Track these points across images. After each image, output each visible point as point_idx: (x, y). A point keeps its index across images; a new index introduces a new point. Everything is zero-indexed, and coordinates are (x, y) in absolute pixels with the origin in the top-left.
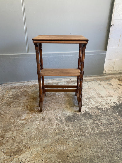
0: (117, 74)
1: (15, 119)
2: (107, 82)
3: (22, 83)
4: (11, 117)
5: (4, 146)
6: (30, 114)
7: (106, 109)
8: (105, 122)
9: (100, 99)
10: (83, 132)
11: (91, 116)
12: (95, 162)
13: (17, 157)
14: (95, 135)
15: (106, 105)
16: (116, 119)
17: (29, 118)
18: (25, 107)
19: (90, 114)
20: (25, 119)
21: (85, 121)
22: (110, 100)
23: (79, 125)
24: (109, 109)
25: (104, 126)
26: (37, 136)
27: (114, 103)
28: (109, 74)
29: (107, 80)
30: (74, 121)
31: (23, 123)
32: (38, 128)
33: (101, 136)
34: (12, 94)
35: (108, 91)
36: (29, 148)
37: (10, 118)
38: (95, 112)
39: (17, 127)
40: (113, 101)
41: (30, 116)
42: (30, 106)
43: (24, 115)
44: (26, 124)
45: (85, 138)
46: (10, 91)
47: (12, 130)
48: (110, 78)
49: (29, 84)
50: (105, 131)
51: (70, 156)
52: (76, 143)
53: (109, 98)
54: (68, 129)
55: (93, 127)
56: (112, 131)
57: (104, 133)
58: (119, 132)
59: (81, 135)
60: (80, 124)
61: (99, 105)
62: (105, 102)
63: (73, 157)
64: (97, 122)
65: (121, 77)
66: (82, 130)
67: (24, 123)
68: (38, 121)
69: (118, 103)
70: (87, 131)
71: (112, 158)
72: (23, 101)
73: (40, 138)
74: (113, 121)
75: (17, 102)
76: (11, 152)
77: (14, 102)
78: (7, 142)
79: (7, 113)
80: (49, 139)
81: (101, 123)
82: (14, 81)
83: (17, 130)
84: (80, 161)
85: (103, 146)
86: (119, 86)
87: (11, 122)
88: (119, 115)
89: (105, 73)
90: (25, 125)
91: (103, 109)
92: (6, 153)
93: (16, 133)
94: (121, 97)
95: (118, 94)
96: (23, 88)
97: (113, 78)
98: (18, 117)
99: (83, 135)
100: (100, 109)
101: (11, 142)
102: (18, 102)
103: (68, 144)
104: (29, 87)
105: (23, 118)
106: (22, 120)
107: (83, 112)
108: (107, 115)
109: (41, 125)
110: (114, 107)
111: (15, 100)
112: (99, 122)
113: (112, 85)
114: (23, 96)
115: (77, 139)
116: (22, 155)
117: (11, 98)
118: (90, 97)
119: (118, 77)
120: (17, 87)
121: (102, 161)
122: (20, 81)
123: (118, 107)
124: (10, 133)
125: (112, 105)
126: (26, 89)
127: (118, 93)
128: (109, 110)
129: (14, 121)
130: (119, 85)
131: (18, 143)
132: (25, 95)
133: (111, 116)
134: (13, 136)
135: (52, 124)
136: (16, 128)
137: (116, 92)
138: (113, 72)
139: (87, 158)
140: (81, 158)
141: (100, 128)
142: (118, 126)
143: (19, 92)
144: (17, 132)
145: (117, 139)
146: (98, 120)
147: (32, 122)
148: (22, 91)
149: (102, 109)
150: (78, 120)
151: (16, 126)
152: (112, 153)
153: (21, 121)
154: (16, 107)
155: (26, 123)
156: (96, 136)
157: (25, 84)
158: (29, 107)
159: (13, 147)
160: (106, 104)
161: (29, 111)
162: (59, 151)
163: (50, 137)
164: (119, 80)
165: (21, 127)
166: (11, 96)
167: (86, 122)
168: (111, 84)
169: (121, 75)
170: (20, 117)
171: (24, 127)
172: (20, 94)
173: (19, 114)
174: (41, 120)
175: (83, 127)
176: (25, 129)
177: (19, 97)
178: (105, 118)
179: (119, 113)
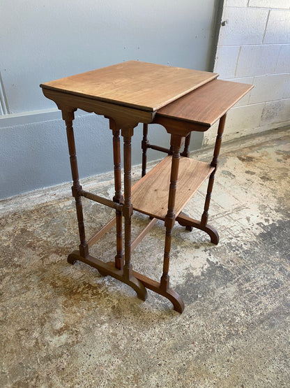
0: (231, 143)
1: (36, 334)
4: (21, 333)
6: (72, 305)
7: (249, 246)
8: (262, 283)
9: (227, 220)
10: (230, 325)
11: (227, 272)
14: (259, 324)
15: (245, 235)
16: (281, 270)
17: (77, 319)
18: (49, 286)
19: (221, 267)
20: (66, 328)
21: (220, 291)
22: (248, 219)
23: (211, 307)
24: (256, 245)
25: (264, 293)
26: (126, 374)
27: (258, 224)
30: (196, 298)
31: (67, 344)
32: (116, 347)
33: (272, 325)
35: (233, 194)
37: (18, 337)
38: (232, 261)
39: (54, 360)
40: (254, 220)
41: (75, 313)
42: (59, 279)
43: (56, 316)
44: (77, 342)
45: (241, 340)
47: (45, 375)
49: (24, 206)
50: (274, 306)
52: (228, 361)
53: (243, 214)
54: (192, 325)
55: (245, 302)
57: (275, 314)
59: (230, 336)
60: (211, 302)
61: (230, 236)
62: (239, 228)
64: (247, 285)
65: (241, 150)
66: (226, 319)
67: (70, 341)
68: (105, 322)
69: (267, 224)
70: (238, 319)
72: (34, 269)
73: (136, 378)
74: (278, 275)
75: (15, 273)
77: (8, 278)
80: (162, 373)
81: (258, 288)
83: (60, 371)
85: (287, 350)
86: (249, 176)
87: (30, 350)
88: (282, 256)
89: (207, 145)
90: (76, 347)
91: (245, 248)
93: (62, 383)
94: (266, 207)
95: (257, 199)
96: (9, 220)
97: (228, 155)
98: (42, 325)
100: (238, 250)
102: (18, 275)
103: (212, 371)
104: (28, 214)
105: (59, 325)
106: (59, 332)
107: (206, 267)
108: (260, 262)
109: (120, 335)
110: (262, 235)
111: (5, 270)
112: (252, 287)
113: (234, 176)
114: (24, 251)
115: (225, 349)
119: (237, 151)
123: (270, 234)
125: (258, 233)
126: (21, 225)
127: (255, 196)
128: (257, 247)
129: (37, 343)
130: (247, 172)
132: (30, 246)
133: (269, 263)
136: (52, 366)
137: (249, 195)
141: (261, 302)
143: (4, 238)
144: (63, 379)
146: (247, 281)
147: (89, 330)
148: (13, 235)
149: (241, 247)
150: (204, 294)
151: (48, 358)
153: (57, 338)
154: (18, 293)
155: (75, 340)
156: (261, 326)
157: (11, 207)
158: (59, 283)
160: (243, 231)
161: (66, 295)
163: (160, 365)
164: (241, 159)
165: (65, 356)
167: (224, 293)
168: (230, 174)
169: (242, 146)
170: (47, 325)
171: (73, 355)
172: (9, 243)
173: (41, 314)
174: (113, 318)
175: (222, 309)
176: (80, 360)
177: (14, 255)
178: (258, 271)
179: (280, 251)
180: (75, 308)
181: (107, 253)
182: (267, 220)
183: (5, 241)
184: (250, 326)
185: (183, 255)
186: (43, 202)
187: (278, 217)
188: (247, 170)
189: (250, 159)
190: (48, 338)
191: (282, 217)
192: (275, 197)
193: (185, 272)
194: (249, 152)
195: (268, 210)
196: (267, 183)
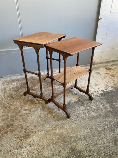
0: (105, 63)
1: (19, 109)
2: (96, 72)
3: (19, 75)
5: (14, 132)
6: (31, 104)
7: (95, 96)
8: (94, 108)
9: (90, 88)
10: (77, 117)
11: (83, 103)
12: (87, 139)
13: (27, 140)
14: (87, 119)
17: (32, 108)
19: (82, 101)
20: (28, 109)
21: (78, 108)
22: (99, 88)
23: (73, 112)
25: (94, 111)
26: (40, 123)
28: (98, 63)
29: (96, 69)
30: (69, 108)
31: (27, 113)
32: (40, 116)
33: (91, 120)
34: (13, 87)
35: (97, 80)
36: (35, 133)
37: (15, 109)
40: (101, 89)
41: (32, 106)
43: (26, 106)
45: (79, 122)
46: (10, 84)
47: (19, 119)
48: (98, 67)
50: (95, 115)
51: (68, 137)
52: (72, 126)
53: (98, 87)
55: (85, 112)
56: (100, 115)
57: (94, 117)
58: (106, 116)
59: (76, 120)
60: (74, 110)
63: (70, 138)
64: (88, 108)
65: (108, 66)
66: (76, 115)
68: (39, 110)
69: (105, 91)
70: (80, 116)
71: (100, 136)
73: (43, 125)
74: (101, 107)
76: (21, 137)
77: (16, 95)
78: (16, 129)
79: (12, 105)
80: (51, 125)
81: (92, 109)
82: (12, 74)
83: (23, 119)
84: (76, 140)
85: (93, 127)
86: (106, 75)
87: (17, 113)
89: (94, 63)
90: (29, 114)
91: (93, 97)
92: (17, 138)
93: (22, 122)
94: (108, 85)
95: (106, 83)
96: (21, 80)
97: (101, 67)
99: (77, 119)
101: (20, 129)
102: (19, 94)
103: (66, 127)
105: (26, 108)
106: (26, 110)
107: (77, 100)
108: (96, 102)
109: (42, 114)
110: (102, 94)
111: (16, 93)
112: (90, 109)
113: (101, 74)
114: (23, 88)
115: (72, 123)
116: (31, 139)
117: (12, 91)
118: (81, 86)
119: (106, 66)
120: (16, 79)
121: (92, 139)
122: (17, 74)
123: (105, 94)
124: (18, 122)
125: (100, 93)
127: (105, 81)
128: (98, 97)
129: (19, 111)
130: (106, 73)
131: (26, 129)
132: (25, 88)
133: (99, 103)
134: (20, 124)
135: (51, 112)
136: (21, 117)
137: (103, 81)
138: (101, 62)
139: (81, 138)
140: (77, 138)
141: (91, 113)
142: (104, 110)
143: (18, 84)
145: (104, 121)
146: (89, 107)
147: (34, 111)
148: (21, 84)
150: (72, 108)
151: (21, 115)
152: (100, 133)
153: (25, 111)
154: (18, 99)
155: (29, 113)
158: (30, 98)
159: (22, 132)
160: (95, 92)
161: (31, 101)
162: (59, 133)
163: (51, 123)
164: (106, 69)
165: (25, 116)
166: (12, 89)
168: (99, 73)
169: (109, 64)
170: (23, 108)
171: (28, 116)
172: (19, 86)
173: (22, 105)
174: (42, 109)
175: (76, 113)
176: (29, 118)
177: (20, 89)
178: (94, 104)
179: (106, 100)
180: (32, 105)
181: (47, 92)
182: (106, 90)
183: (18, 85)
184: (84, 119)
185: (70, 96)
186: (32, 76)
187: (111, 89)
188: (107, 72)
189: (110, 69)
190: (22, 111)
191: (112, 89)
192: (113, 83)
193: (69, 101)
194: (110, 67)
195: (108, 86)
196: (113, 78)
